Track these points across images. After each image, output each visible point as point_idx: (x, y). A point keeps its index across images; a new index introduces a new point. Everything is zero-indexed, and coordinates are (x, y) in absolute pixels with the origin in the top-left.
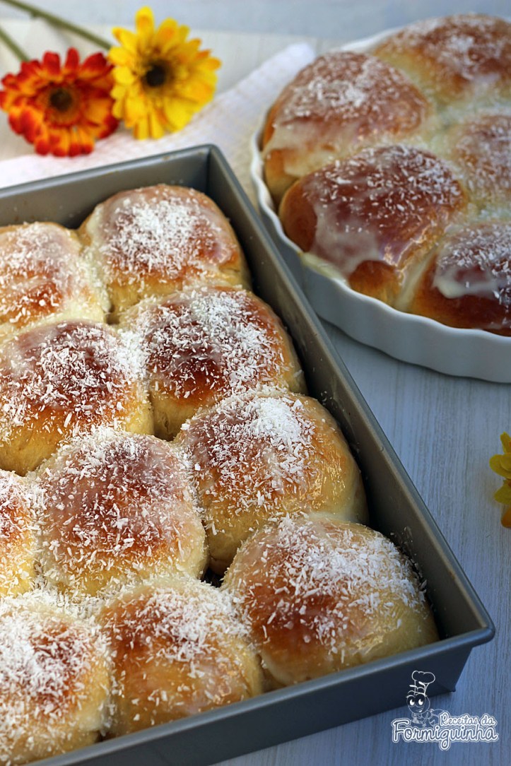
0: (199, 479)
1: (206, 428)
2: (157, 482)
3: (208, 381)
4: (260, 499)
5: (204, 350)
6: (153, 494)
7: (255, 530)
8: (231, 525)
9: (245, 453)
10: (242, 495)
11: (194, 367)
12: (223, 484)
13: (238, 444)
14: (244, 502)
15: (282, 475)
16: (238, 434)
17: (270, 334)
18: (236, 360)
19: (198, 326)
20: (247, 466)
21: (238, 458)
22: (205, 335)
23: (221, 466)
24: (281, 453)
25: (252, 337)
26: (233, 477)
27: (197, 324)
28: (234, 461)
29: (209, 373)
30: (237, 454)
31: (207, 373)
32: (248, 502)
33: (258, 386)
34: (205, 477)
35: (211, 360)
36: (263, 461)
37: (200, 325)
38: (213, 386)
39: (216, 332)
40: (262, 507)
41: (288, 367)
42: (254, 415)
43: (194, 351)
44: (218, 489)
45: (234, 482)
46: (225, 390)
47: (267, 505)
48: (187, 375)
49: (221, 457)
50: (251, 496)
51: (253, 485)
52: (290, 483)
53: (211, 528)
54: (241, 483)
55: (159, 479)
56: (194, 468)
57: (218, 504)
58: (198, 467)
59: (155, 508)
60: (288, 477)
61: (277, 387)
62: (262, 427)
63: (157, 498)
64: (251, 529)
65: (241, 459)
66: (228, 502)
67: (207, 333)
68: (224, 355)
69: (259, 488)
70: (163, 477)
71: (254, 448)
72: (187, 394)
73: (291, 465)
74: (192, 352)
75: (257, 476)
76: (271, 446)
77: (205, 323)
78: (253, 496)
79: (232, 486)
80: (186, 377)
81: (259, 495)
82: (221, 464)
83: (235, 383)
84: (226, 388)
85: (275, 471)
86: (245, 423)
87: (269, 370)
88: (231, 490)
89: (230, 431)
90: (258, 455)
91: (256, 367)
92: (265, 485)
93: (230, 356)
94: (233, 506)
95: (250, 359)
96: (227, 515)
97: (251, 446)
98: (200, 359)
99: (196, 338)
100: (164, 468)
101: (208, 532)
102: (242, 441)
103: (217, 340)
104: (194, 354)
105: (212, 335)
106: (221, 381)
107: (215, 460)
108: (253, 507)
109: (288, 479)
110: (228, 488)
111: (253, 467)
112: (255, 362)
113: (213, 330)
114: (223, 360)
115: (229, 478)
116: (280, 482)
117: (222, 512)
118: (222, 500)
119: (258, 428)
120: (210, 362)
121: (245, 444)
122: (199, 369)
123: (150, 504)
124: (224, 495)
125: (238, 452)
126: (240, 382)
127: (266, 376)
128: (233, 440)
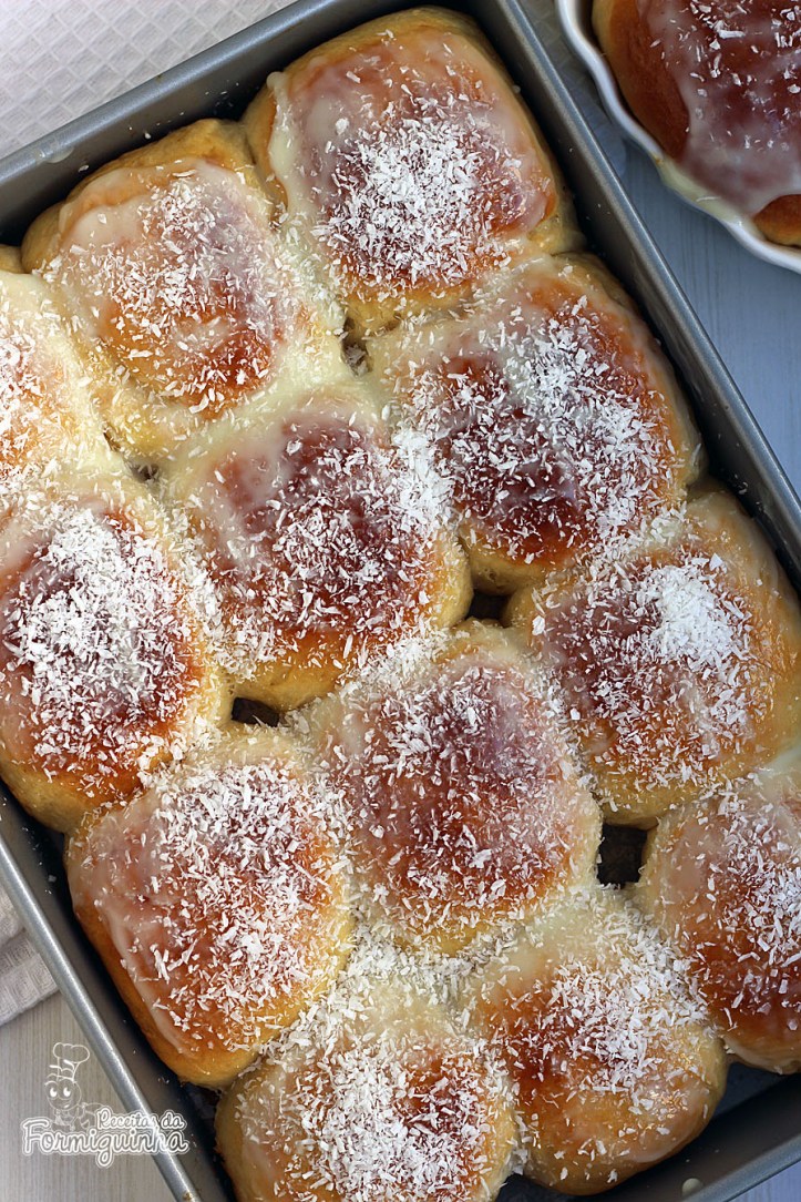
0: (581, 734)
1: (577, 638)
2: (520, 765)
3: (562, 534)
4: (686, 772)
5: (547, 479)
6: (518, 792)
7: (680, 806)
8: (639, 801)
9: (650, 695)
10: (656, 768)
11: (537, 515)
12: (623, 751)
13: (638, 677)
14: (659, 777)
15: (716, 729)
16: (634, 659)
17: (647, 403)
18: (603, 490)
19: (527, 420)
20: (659, 719)
21: (642, 703)
22: (542, 440)
23: (615, 718)
24: (709, 682)
25: (620, 422)
26: (638, 741)
27: (525, 416)
28: (635, 711)
29: (563, 523)
30: (638, 696)
31: (560, 525)
32: (667, 776)
33: (644, 526)
34: (590, 732)
35: (564, 500)
36: (681, 706)
37: (530, 417)
38: (571, 541)
39: (560, 433)
40: (690, 781)
41: (686, 457)
42: (652, 619)
43: (532, 484)
44: (616, 756)
45: (641, 750)
46: (591, 545)
47: (696, 778)
48: (525, 529)
49: (614, 705)
50: (671, 767)
51: (673, 750)
52: (727, 739)
53: (609, 803)
54: (654, 750)
55: (522, 761)
56: (568, 712)
57: (620, 777)
58: (575, 715)
59: (526, 817)
60: (725, 729)
61: (673, 511)
62: (671, 643)
63: (526, 795)
64: (672, 807)
65: (646, 707)
66: (632, 776)
67: (545, 436)
68: (582, 483)
69: (682, 755)
70: (527, 756)
71: (666, 683)
72: (529, 558)
73: (727, 706)
74: (529, 485)
75: (676, 735)
76: (691, 674)
77: (537, 413)
78: (674, 767)
79: (639, 756)
80: (525, 533)
81: (683, 767)
82: (615, 714)
83: (607, 532)
84: (592, 542)
85: (704, 726)
86: (641, 632)
87: (656, 486)
88: (637, 762)
89: (619, 650)
90: (673, 699)
91: (636, 492)
92: (692, 746)
93: (592, 482)
94: (643, 781)
95: (623, 477)
96: (632, 789)
97: (659, 680)
98: (544, 500)
99: (529, 450)
100: (526, 736)
101: (605, 807)
102: (642, 671)
103: (565, 453)
104: (533, 490)
105: (555, 438)
106: (584, 531)
107: (604, 707)
108: (673, 782)
109: (726, 733)
110: (632, 757)
111: (669, 722)
112: (633, 479)
113: (553, 429)
114: (582, 493)
115: (632, 742)
116: (714, 744)
117: (624, 787)
118: (624, 772)
119: (669, 640)
120: (559, 502)
121: (649, 677)
122: (546, 518)
123: (517, 811)
124: (626, 766)
125: (640, 693)
126: (616, 529)
127: (654, 500)
128: (627, 671)
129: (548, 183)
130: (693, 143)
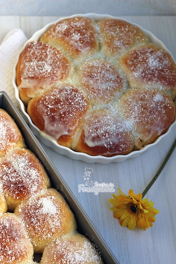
0: (29, 230)
1: (27, 211)
2: (17, 235)
3: (24, 193)
4: (49, 235)
5: (21, 182)
6: (17, 240)
7: (48, 244)
8: (40, 243)
9: (42, 220)
10: (43, 235)
11: (19, 189)
12: (37, 232)
13: (39, 217)
14: (44, 237)
15: (54, 227)
16: (38, 214)
17: (39, 170)
18: (31, 184)
19: (16, 172)
20: (43, 225)
21: (40, 222)
22: (19, 176)
23: (35, 226)
24: (52, 218)
25: (34, 173)
26: (39, 229)
27: (16, 171)
28: (39, 224)
29: (24, 190)
30: (39, 221)
31: (23, 191)
32: (45, 237)
33: (39, 191)
34: (30, 229)
35: (24, 186)
36: (47, 222)
37: (17, 172)
38: (25, 194)
39: (23, 174)
40: (50, 238)
41: (46, 181)
42: (41, 206)
43: (18, 183)
44: (35, 233)
45: (40, 231)
46: (29, 195)
47: (51, 237)
48: (17, 192)
49: (34, 222)
50: (46, 235)
51: (46, 231)
52: (57, 229)
53: (35, 244)
54: (42, 231)
55: (17, 234)
56: (26, 226)
57: (36, 238)
58: (27, 226)
59: (18, 245)
60: (56, 227)
61: (44, 190)
62: (45, 211)
63: (18, 240)
64: (47, 244)
65: (41, 223)
66: (39, 237)
67: (20, 175)
68: (27, 183)
69: (48, 232)
70: (18, 233)
71: (44, 218)
72: (18, 198)
73: (56, 222)
74: (17, 183)
75: (47, 228)
76: (49, 217)
77: (18, 171)
78: (47, 235)
79: (40, 232)
80: (17, 193)
81: (48, 234)
82: (35, 225)
83: (32, 192)
84: (29, 194)
85: (52, 226)
86: (39, 209)
87: (41, 184)
88: (40, 234)
89: (35, 213)
90: (46, 221)
91: (37, 185)
92: (50, 230)
93: (29, 183)
94: (41, 238)
95: (35, 182)
96: (39, 241)
97: (43, 218)
98: (20, 186)
99: (17, 177)
100: (18, 229)
101: (34, 245)
102: (40, 216)
103: (24, 178)
104: (18, 184)
105: (22, 175)
106: (28, 192)
107: (33, 223)
108: (47, 238)
109: (56, 228)
110: (39, 233)
111: (45, 225)
112: (37, 183)
113: (21, 174)
114: (27, 185)
115: (38, 230)
116: (54, 230)
117: (37, 240)
118: (37, 237)
119: (44, 210)
120: (23, 186)
121: (41, 217)
122: (21, 189)
123: (17, 243)
124: (37, 235)
125: (40, 220)
126: (34, 192)
127: (41, 187)
128: (37, 216)
129: (20, 134)
130: (45, 126)
